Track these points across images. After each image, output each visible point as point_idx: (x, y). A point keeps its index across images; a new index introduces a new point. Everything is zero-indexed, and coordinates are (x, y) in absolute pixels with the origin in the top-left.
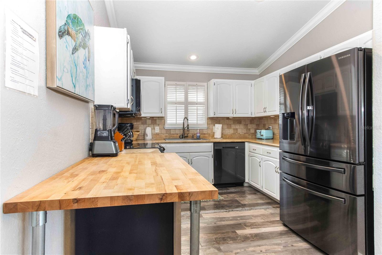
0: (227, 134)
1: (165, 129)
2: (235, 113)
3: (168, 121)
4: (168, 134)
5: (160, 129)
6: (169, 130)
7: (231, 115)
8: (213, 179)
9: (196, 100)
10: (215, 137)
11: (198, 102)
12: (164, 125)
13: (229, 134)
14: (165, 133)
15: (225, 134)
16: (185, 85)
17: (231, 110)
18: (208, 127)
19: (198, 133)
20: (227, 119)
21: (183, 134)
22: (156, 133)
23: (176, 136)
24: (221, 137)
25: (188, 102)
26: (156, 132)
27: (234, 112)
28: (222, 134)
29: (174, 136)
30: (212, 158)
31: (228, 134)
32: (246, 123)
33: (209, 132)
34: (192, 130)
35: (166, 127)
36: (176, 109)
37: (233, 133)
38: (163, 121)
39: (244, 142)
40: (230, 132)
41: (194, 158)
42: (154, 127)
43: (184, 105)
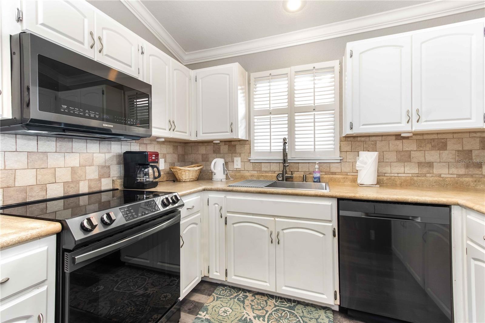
0: (396, 175)
1: (251, 161)
2: (418, 121)
3: (256, 148)
4: (256, 172)
5: (241, 162)
6: (259, 164)
7: (403, 127)
8: (336, 292)
9: (312, 102)
10: (359, 181)
11: (316, 105)
12: (249, 154)
13: (404, 175)
14: (252, 170)
15: (392, 175)
16: (289, 75)
17: (404, 114)
18: (341, 158)
19: (317, 170)
20: (396, 139)
21: (283, 171)
22: (235, 170)
23: (270, 174)
24: (375, 183)
25: (295, 107)
26: (236, 167)
27: (415, 118)
28: (380, 175)
29: (268, 176)
30: (334, 236)
31: (399, 175)
32: (466, 148)
33: (346, 168)
34: (305, 164)
35: (253, 157)
36: (270, 125)
37: (417, 172)
38: (247, 147)
39: (447, 206)
40: (409, 172)
41: (285, 231)
42: (233, 158)
43: (287, 115)
